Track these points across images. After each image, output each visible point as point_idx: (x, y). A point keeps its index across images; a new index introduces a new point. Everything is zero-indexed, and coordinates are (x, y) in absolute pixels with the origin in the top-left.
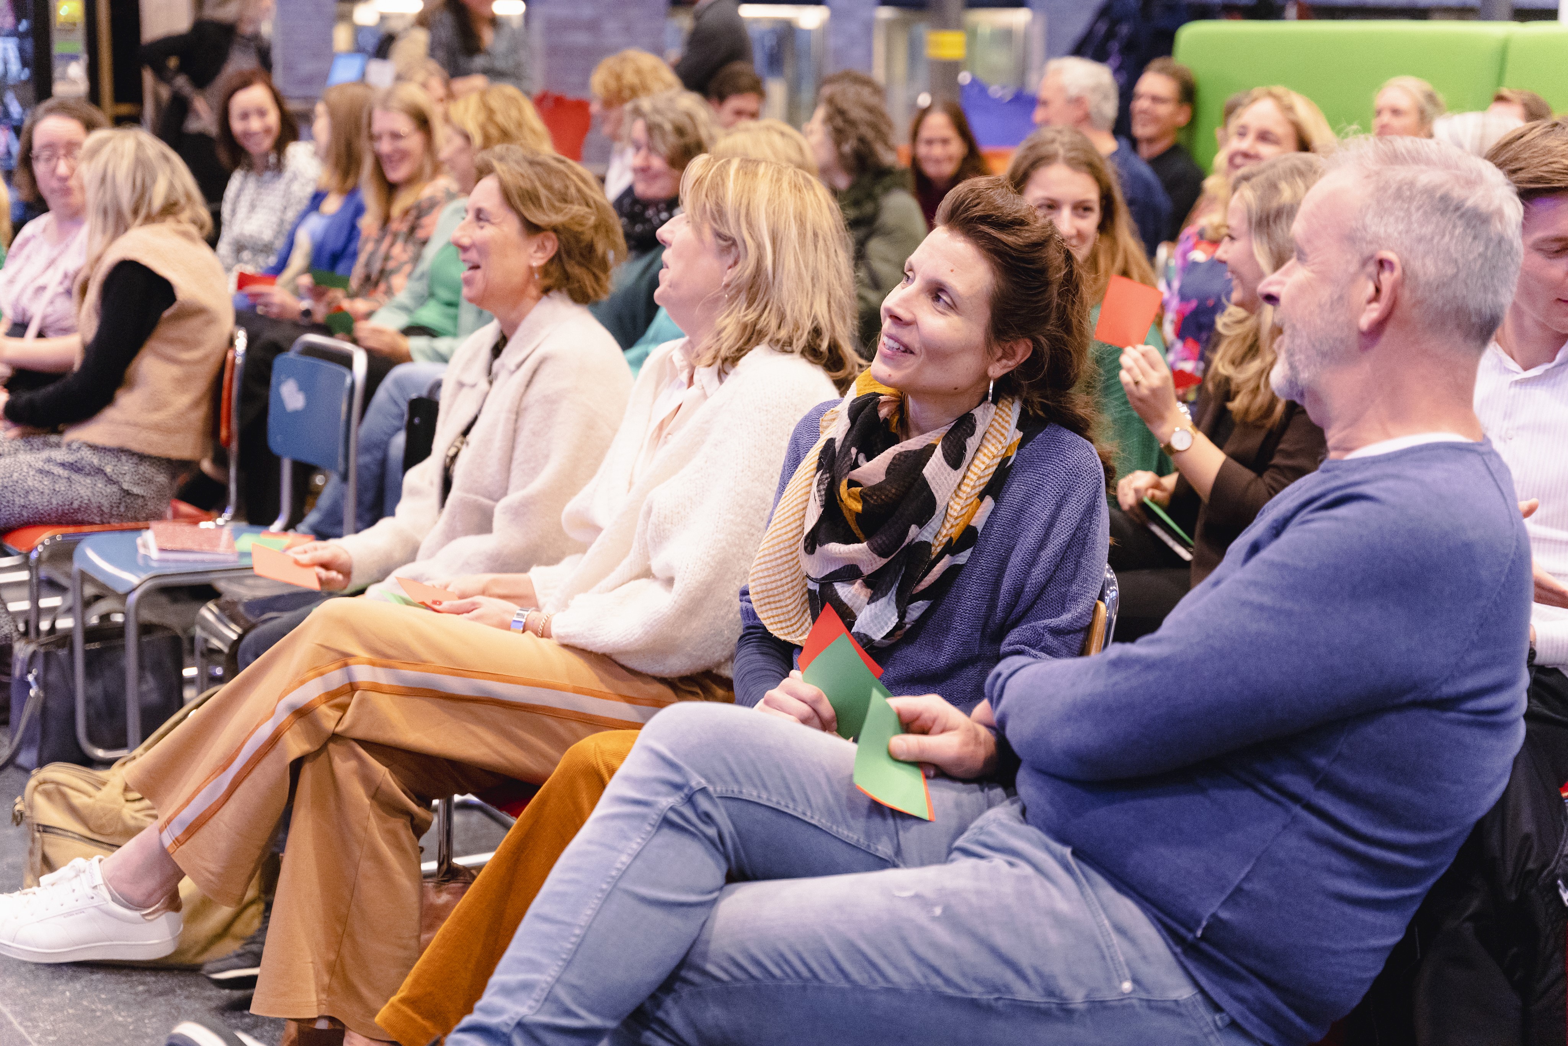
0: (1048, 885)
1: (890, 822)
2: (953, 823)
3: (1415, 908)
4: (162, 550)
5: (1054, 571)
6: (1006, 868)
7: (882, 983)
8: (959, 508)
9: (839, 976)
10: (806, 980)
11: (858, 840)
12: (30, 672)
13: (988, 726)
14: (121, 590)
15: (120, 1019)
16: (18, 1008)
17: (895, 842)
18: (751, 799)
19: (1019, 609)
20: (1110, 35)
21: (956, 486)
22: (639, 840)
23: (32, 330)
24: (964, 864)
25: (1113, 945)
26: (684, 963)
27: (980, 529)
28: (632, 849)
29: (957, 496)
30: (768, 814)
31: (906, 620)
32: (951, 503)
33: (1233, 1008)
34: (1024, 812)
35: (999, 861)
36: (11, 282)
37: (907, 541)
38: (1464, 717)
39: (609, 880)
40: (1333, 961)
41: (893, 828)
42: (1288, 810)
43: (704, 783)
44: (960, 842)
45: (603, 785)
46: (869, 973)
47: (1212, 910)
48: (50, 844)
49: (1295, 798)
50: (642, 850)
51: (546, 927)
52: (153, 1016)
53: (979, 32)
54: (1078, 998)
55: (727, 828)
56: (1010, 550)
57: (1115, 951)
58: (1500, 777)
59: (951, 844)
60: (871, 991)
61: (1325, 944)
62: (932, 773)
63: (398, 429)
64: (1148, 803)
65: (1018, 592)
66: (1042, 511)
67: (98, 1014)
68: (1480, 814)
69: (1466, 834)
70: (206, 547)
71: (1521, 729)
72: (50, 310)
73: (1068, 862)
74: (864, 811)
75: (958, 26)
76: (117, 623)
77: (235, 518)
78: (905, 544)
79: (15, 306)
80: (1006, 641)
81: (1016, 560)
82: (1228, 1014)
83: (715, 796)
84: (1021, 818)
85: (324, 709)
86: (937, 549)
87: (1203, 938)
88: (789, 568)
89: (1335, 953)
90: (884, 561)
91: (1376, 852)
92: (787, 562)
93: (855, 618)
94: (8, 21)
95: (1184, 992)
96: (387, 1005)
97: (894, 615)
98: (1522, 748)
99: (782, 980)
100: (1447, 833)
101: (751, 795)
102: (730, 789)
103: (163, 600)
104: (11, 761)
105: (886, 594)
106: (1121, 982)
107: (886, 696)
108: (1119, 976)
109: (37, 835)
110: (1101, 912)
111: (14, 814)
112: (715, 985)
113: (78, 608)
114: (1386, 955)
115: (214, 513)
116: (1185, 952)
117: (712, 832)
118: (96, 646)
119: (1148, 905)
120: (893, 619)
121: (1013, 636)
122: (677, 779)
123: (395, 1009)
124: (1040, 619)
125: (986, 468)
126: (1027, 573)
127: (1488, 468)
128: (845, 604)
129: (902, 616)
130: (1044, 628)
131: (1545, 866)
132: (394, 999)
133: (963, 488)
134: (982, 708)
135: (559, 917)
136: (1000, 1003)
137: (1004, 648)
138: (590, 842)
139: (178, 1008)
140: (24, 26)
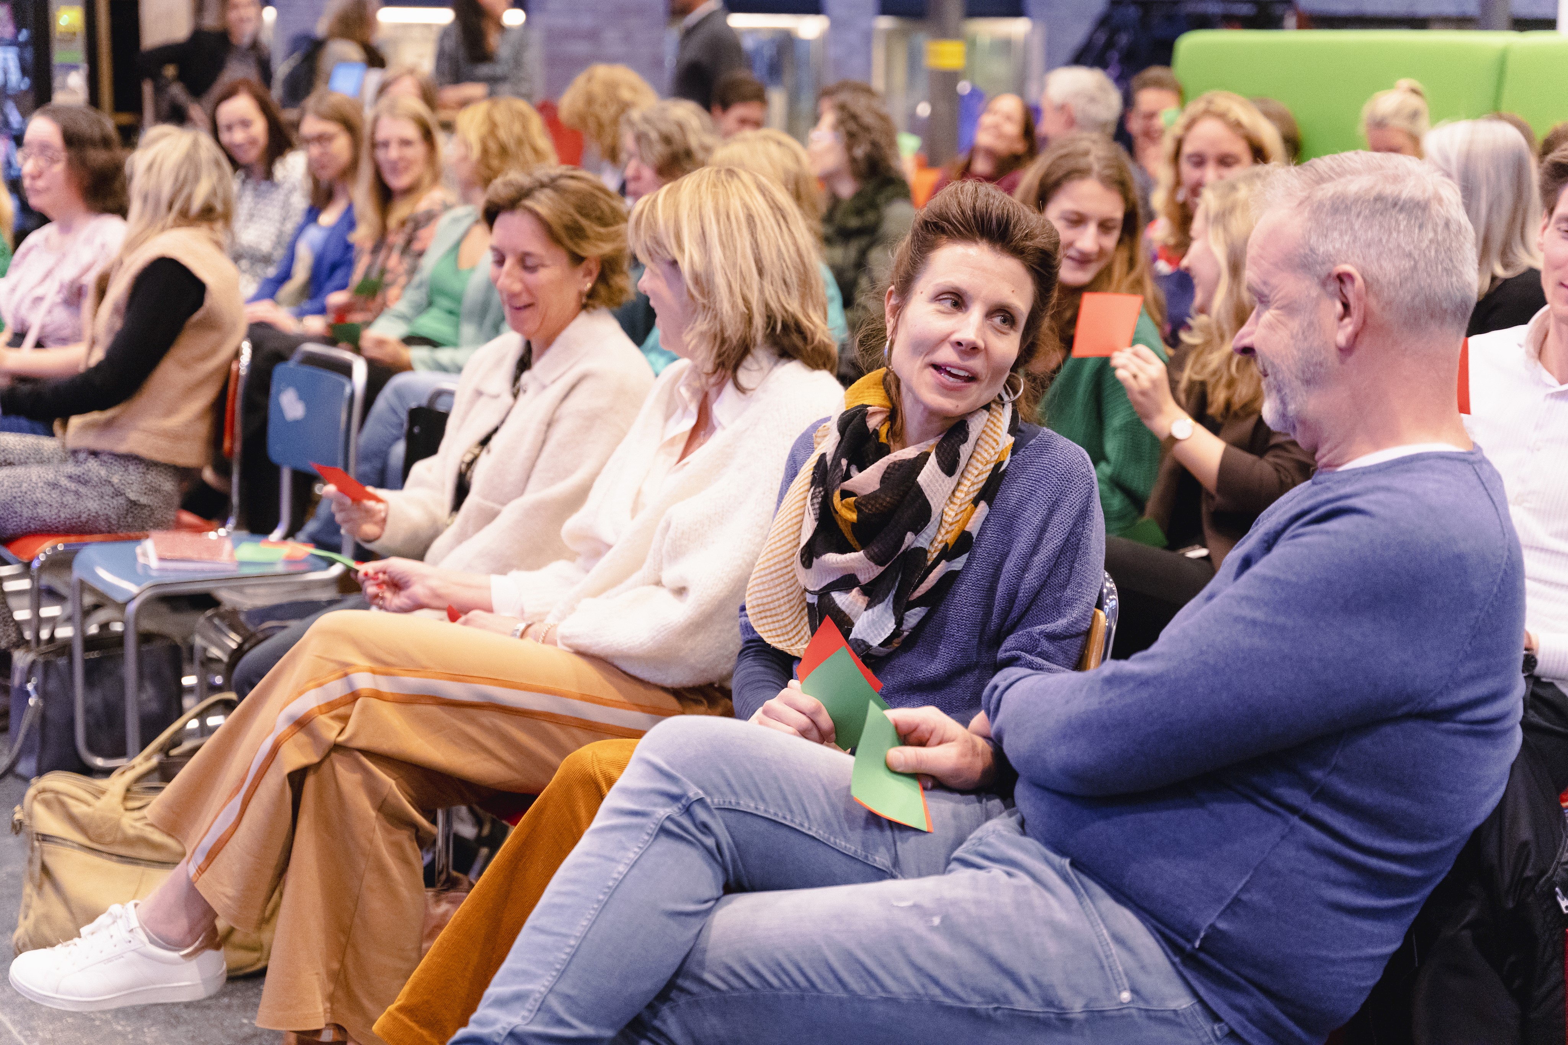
0: (1047, 895)
1: (888, 833)
2: (951, 834)
3: (1413, 916)
4: (162, 559)
5: (1048, 577)
6: (1005, 877)
7: (881, 993)
8: (953, 514)
9: (838, 986)
10: (803, 990)
11: (856, 851)
12: (28, 681)
13: (986, 737)
14: (120, 599)
15: (120, 1028)
16: (17, 1018)
17: (893, 851)
18: (749, 811)
19: (1014, 615)
20: (1110, 44)
21: (950, 492)
22: (636, 850)
23: (30, 340)
24: (963, 874)
25: (1112, 954)
26: (681, 971)
27: (975, 535)
28: (629, 858)
29: (952, 502)
30: (765, 825)
31: (904, 627)
32: (946, 509)
33: (1232, 1018)
34: (1022, 824)
35: (997, 871)
36: (13, 290)
37: (903, 548)
38: (1460, 726)
39: (607, 890)
40: (1331, 970)
41: (890, 840)
42: (1286, 822)
43: (701, 794)
44: (958, 853)
45: (602, 797)
46: (866, 982)
47: (1210, 921)
48: (50, 853)
49: (1293, 810)
50: (638, 859)
51: (541, 938)
52: (153, 1025)
53: (978, 40)
54: (1076, 1007)
55: (725, 839)
56: (1004, 556)
57: (1114, 961)
58: (1497, 785)
59: (950, 855)
60: (871, 1001)
61: (1324, 953)
62: (930, 785)
63: (397, 439)
64: (1147, 816)
65: (1012, 597)
66: (1033, 516)
67: (97, 1023)
68: (1477, 823)
69: (1463, 843)
70: (205, 556)
71: (1518, 736)
72: (48, 320)
73: (1067, 873)
74: (862, 823)
75: (957, 35)
76: (117, 632)
77: (238, 527)
78: (901, 551)
79: (15, 317)
80: (1003, 648)
81: (1010, 565)
82: (1227, 1024)
83: (712, 807)
84: (1020, 829)
85: (324, 719)
86: (933, 556)
87: (1201, 948)
88: (785, 582)
89: (1333, 962)
90: (881, 569)
91: (1374, 862)
92: (782, 576)
93: (852, 624)
94: (8, 31)
95: (1183, 1002)
96: (385, 1014)
97: (890, 621)
98: (1519, 755)
99: (780, 989)
100: (1444, 843)
101: (749, 806)
102: (727, 800)
103: (163, 609)
104: (10, 770)
105: (884, 600)
106: (1120, 992)
107: (884, 708)
108: (1118, 986)
109: (36, 844)
110: (1099, 921)
111: (13, 823)
112: (714, 995)
113: (78, 617)
114: (1385, 963)
115: (215, 523)
116: (1184, 963)
117: (710, 842)
118: (94, 655)
119: (1147, 916)
120: (890, 625)
121: (1010, 642)
122: (674, 790)
123: (392, 1017)
124: (1036, 625)
125: (979, 474)
126: (1020, 578)
127: (1479, 478)
128: (843, 612)
129: (899, 623)
130: (1040, 634)
131: (1543, 873)
132: (391, 1008)
133: (958, 494)
134: (979, 719)
135: (556, 929)
136: (999, 1012)
137: (1001, 655)
138: (588, 854)
139: (177, 1017)
140: (24, 35)
